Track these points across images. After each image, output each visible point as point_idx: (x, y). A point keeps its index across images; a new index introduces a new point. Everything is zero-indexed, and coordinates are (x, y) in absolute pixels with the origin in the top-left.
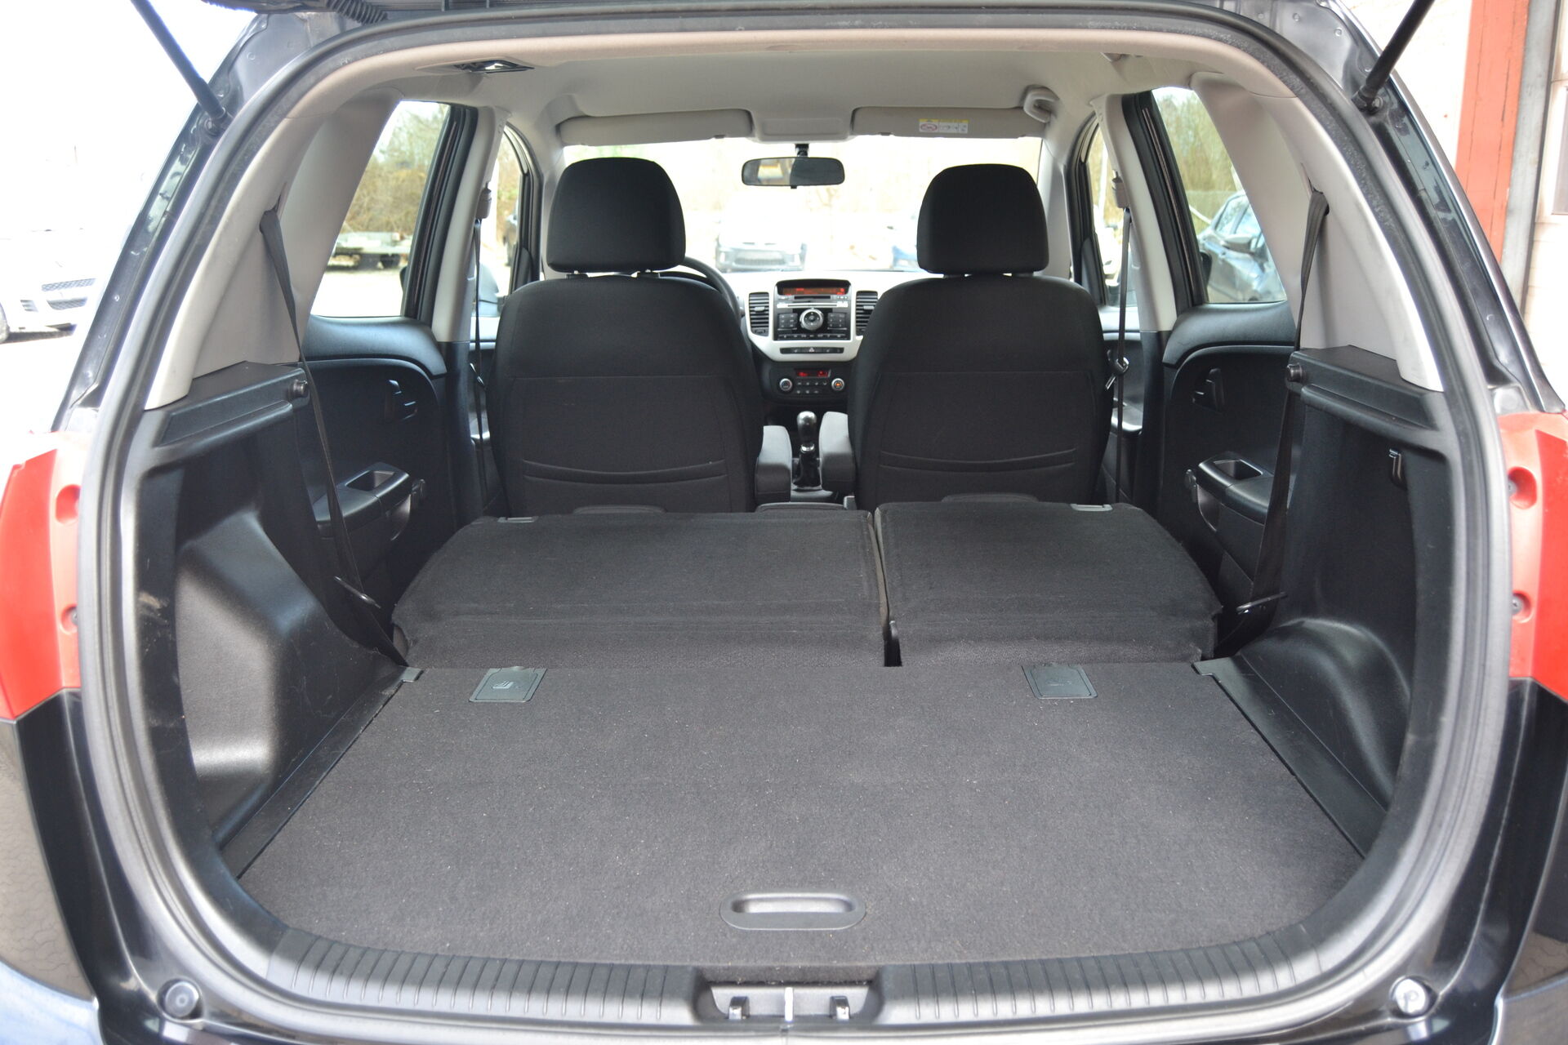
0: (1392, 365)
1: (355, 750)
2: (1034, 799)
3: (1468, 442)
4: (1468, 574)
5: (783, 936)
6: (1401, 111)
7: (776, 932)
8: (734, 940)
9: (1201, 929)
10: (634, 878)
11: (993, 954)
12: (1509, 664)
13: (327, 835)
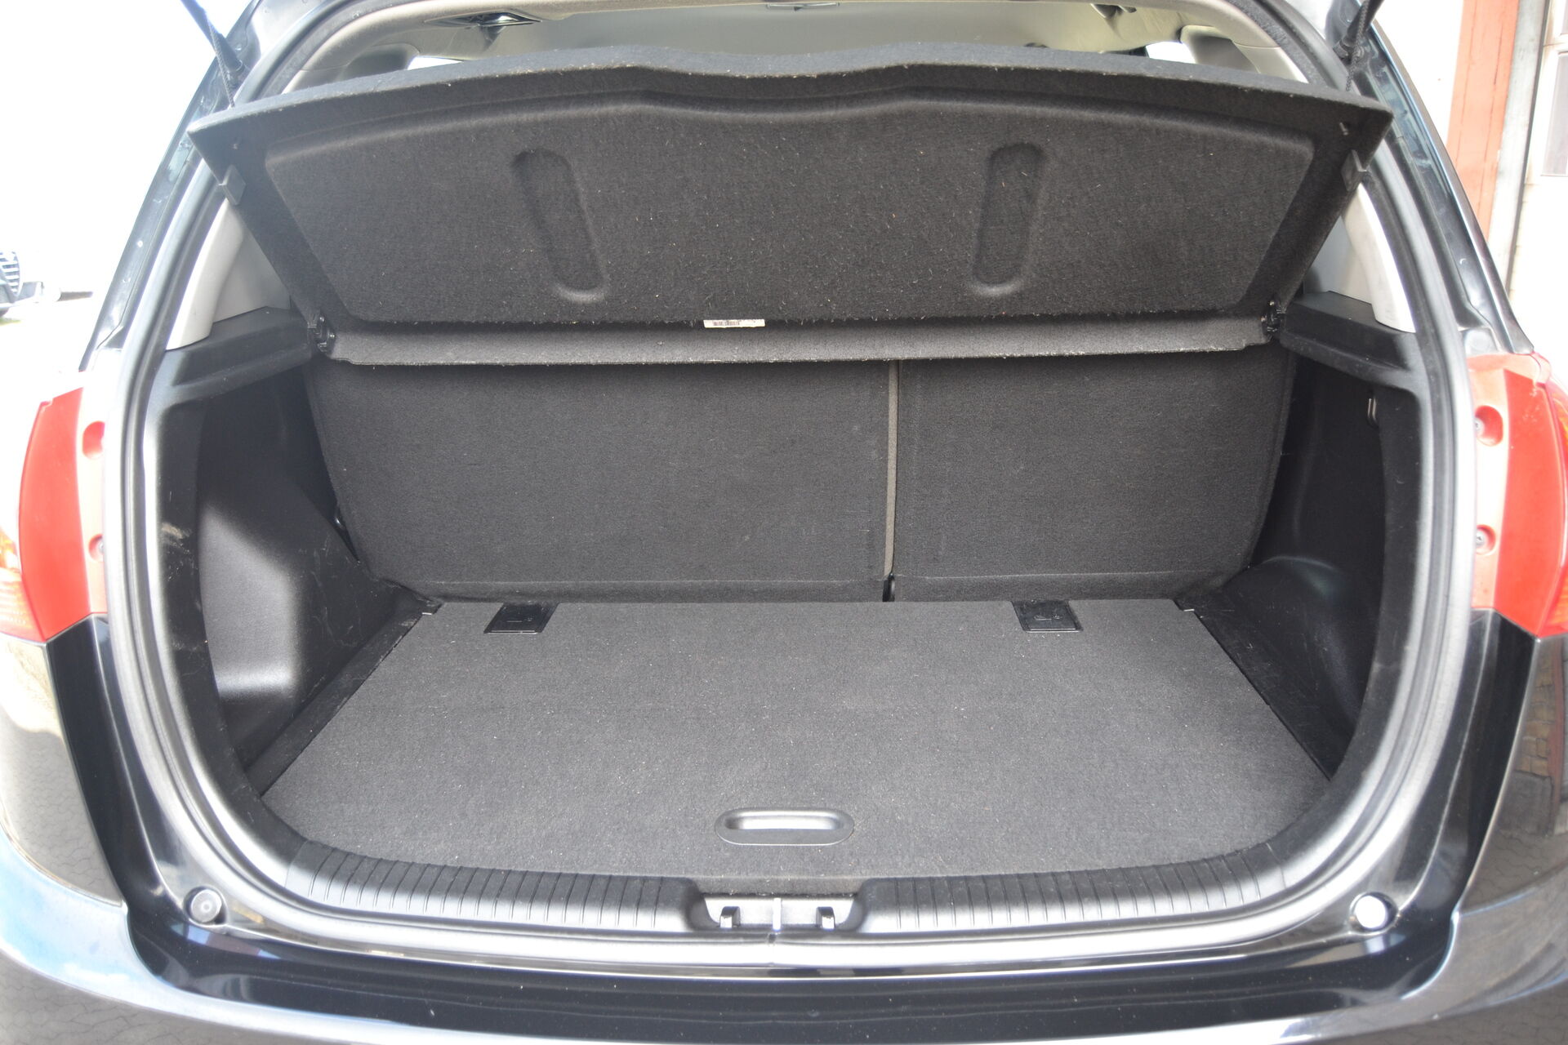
0: (1368, 308)
1: (375, 677)
2: (1018, 726)
3: (1437, 381)
4: (1435, 508)
5: (774, 851)
6: (1381, 61)
7: (768, 847)
8: (728, 854)
9: (1173, 847)
10: (635, 796)
11: (973, 869)
12: (1472, 595)
13: (345, 756)
